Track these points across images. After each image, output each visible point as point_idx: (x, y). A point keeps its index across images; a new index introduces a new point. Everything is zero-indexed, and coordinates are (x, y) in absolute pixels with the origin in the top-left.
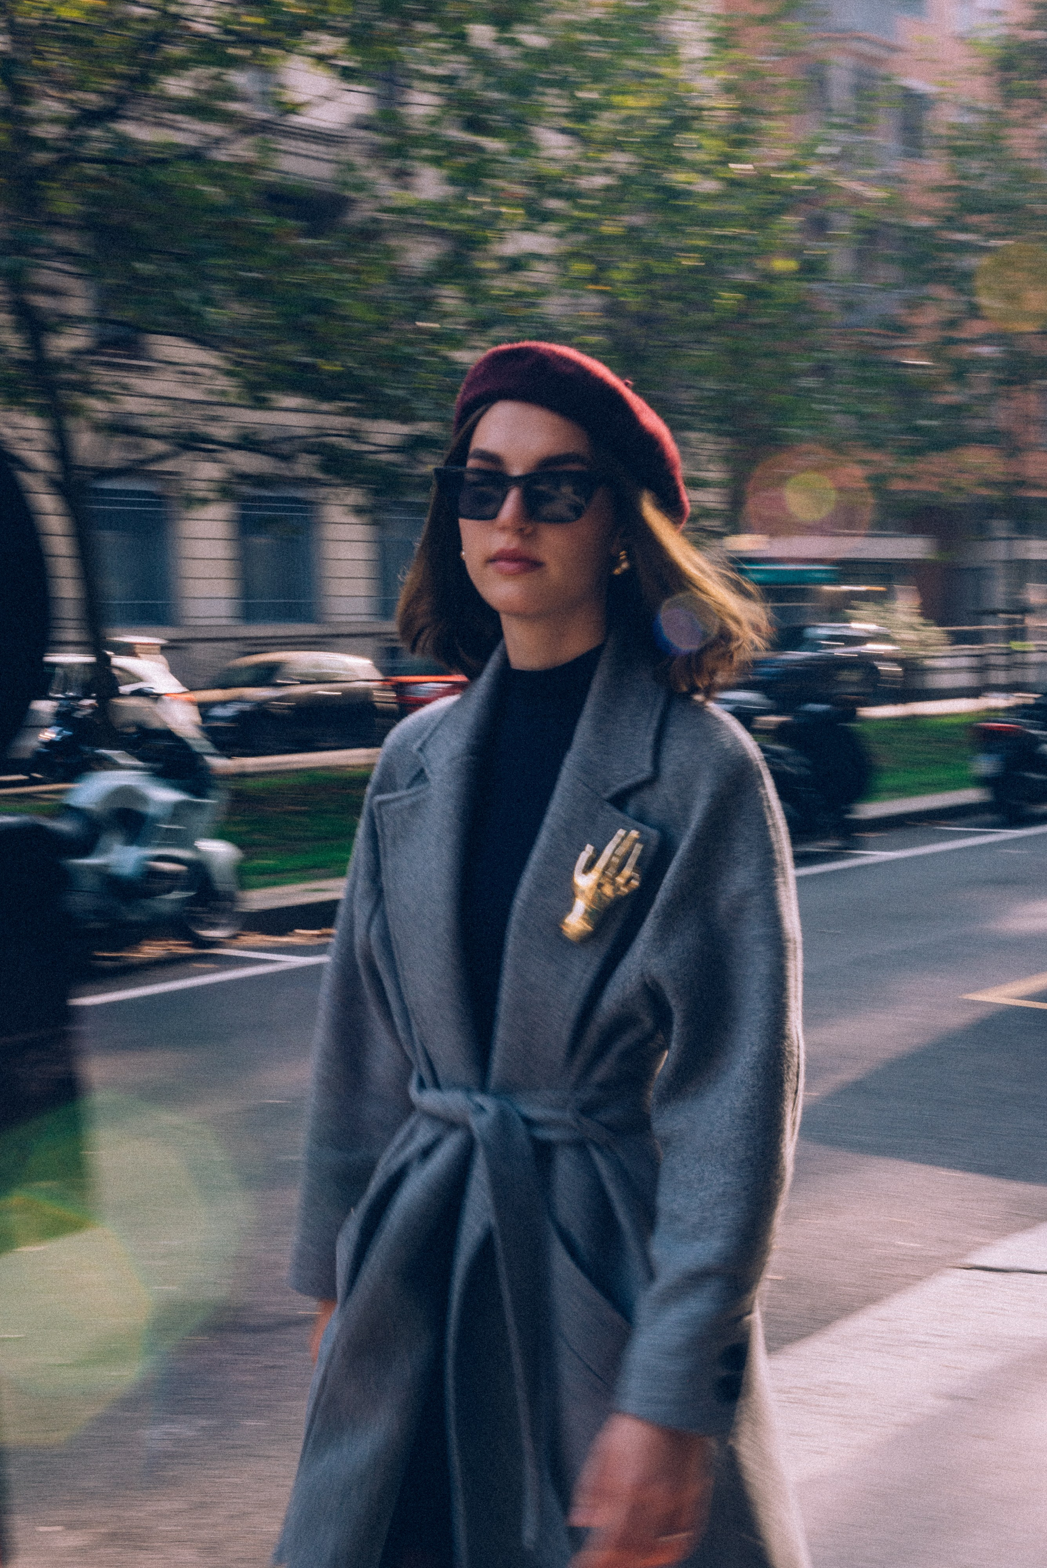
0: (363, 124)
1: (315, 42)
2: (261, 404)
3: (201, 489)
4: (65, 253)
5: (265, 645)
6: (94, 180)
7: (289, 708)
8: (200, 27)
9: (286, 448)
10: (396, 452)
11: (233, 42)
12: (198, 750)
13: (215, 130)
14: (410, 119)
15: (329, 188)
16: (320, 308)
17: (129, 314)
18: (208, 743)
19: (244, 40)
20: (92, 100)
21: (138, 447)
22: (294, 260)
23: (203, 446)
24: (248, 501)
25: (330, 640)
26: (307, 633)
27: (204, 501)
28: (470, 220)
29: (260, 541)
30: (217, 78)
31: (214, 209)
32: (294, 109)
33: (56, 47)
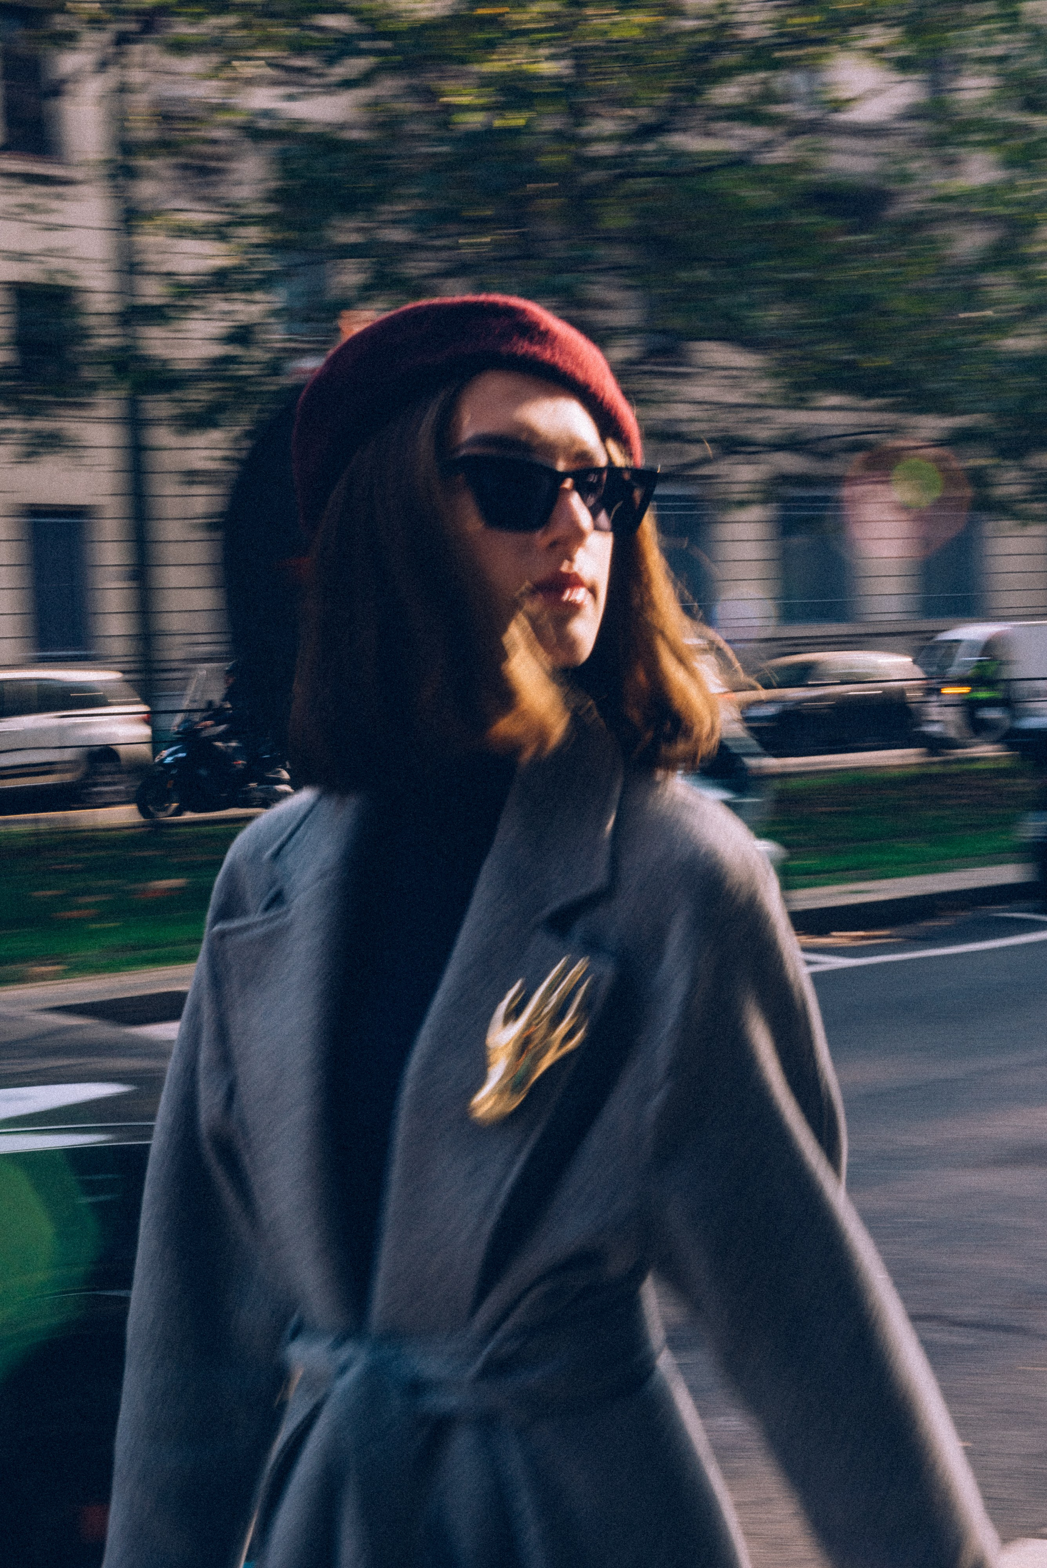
0: (913, 113)
1: (863, 37)
2: (800, 404)
3: (737, 492)
4: (616, 268)
5: (808, 644)
6: (644, 194)
7: (830, 707)
8: (750, 33)
9: (822, 447)
10: (942, 445)
11: (788, 44)
12: (736, 751)
13: (759, 133)
14: (956, 106)
15: (874, 182)
16: (864, 303)
17: (677, 322)
18: (755, 742)
19: (799, 41)
20: (645, 115)
21: (681, 454)
22: (837, 259)
23: (743, 449)
24: (788, 502)
25: (866, 639)
26: (840, 632)
27: (742, 504)
28: (1019, 203)
29: (797, 541)
30: (764, 82)
31: (757, 213)
32: (839, 105)
33: (616, 67)
